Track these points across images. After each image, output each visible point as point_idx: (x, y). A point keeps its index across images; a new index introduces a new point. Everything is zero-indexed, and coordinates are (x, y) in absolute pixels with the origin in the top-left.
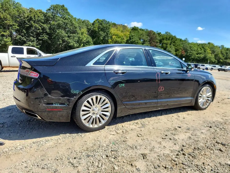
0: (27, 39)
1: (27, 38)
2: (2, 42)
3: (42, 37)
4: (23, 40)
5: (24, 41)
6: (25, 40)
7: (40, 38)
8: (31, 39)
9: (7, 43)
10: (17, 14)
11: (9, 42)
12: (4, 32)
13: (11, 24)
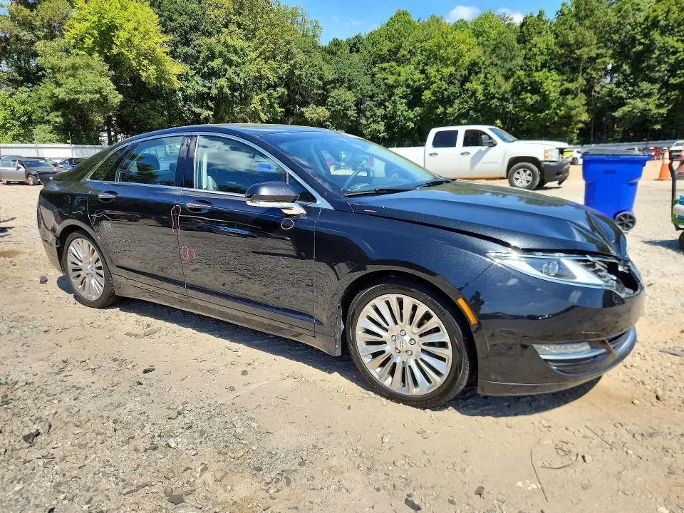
0: (631, 92)
1: (630, 88)
2: (561, 111)
3: (680, 77)
4: (616, 97)
5: (621, 98)
6: (624, 95)
7: (674, 82)
8: (642, 90)
9: (574, 112)
10: (614, 20)
11: (579, 107)
12: (572, 81)
13: (593, 54)
